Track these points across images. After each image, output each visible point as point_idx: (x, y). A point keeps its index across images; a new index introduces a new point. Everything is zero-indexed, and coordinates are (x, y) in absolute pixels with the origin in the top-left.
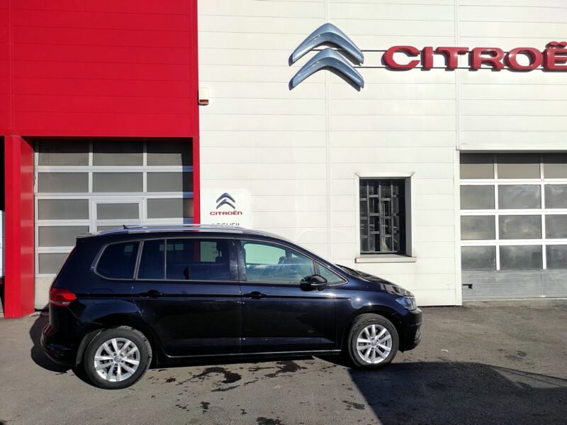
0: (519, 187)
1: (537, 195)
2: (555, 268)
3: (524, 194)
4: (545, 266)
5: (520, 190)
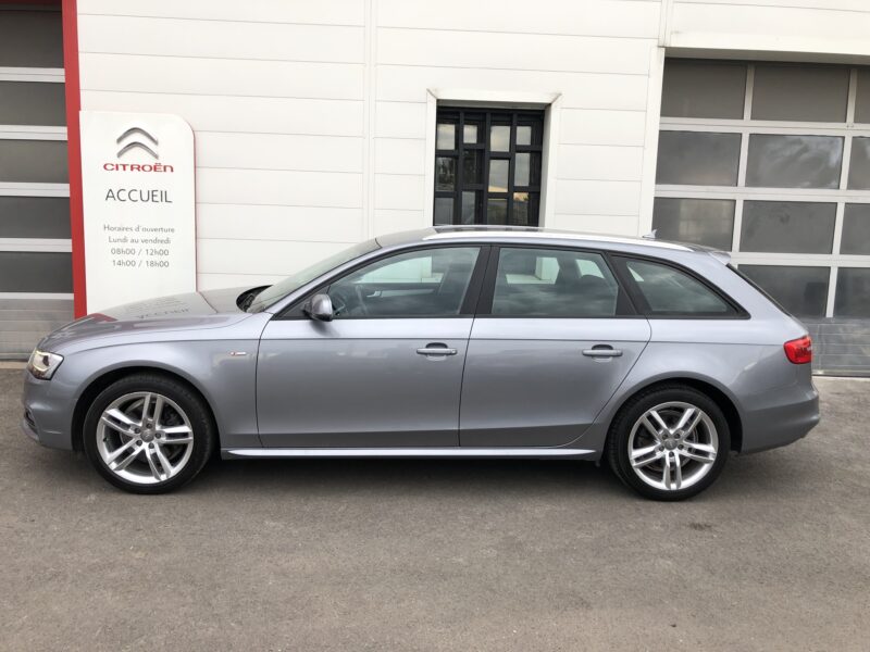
0: (796, 140)
1: (834, 159)
2: (853, 316)
3: (806, 156)
4: (830, 312)
5: (797, 148)
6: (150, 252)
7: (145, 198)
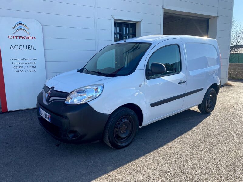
6: (29, 67)
7: (25, 48)
